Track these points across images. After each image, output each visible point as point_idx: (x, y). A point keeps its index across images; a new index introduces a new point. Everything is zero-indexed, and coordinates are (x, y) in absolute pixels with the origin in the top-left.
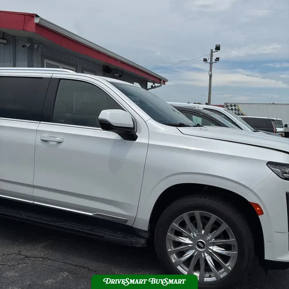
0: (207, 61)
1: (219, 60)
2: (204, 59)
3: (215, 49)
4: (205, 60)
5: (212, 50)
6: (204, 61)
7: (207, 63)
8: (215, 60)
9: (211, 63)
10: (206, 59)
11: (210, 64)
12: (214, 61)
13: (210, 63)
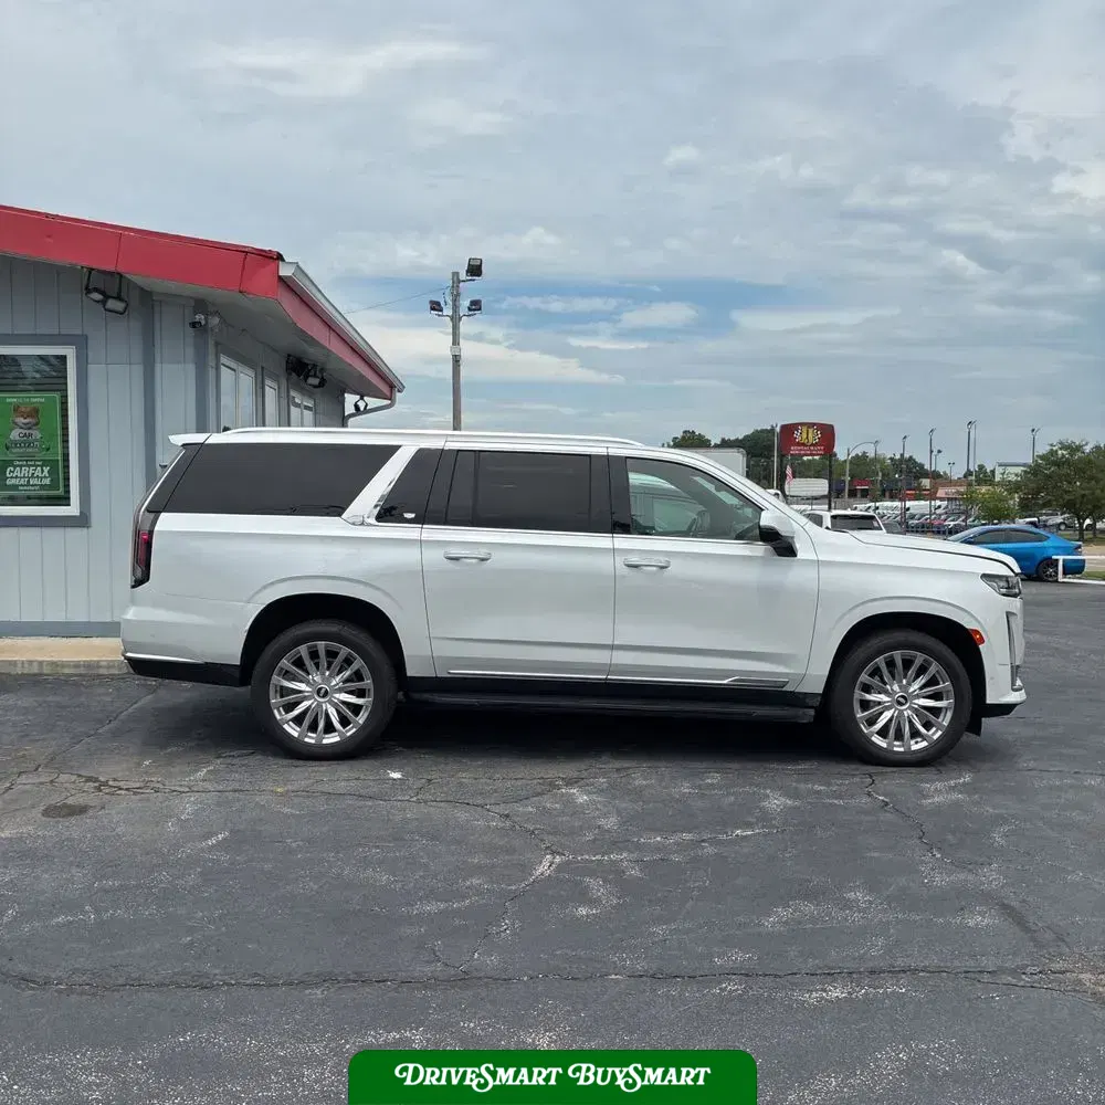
0: (441, 310)
1: (480, 309)
2: (432, 302)
3: (467, 272)
4: (436, 307)
5: (455, 274)
6: (433, 309)
7: (443, 316)
8: (470, 309)
9: (455, 319)
10: (438, 304)
11: (452, 320)
12: (466, 312)
13: (452, 318)
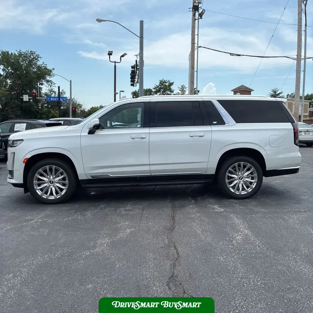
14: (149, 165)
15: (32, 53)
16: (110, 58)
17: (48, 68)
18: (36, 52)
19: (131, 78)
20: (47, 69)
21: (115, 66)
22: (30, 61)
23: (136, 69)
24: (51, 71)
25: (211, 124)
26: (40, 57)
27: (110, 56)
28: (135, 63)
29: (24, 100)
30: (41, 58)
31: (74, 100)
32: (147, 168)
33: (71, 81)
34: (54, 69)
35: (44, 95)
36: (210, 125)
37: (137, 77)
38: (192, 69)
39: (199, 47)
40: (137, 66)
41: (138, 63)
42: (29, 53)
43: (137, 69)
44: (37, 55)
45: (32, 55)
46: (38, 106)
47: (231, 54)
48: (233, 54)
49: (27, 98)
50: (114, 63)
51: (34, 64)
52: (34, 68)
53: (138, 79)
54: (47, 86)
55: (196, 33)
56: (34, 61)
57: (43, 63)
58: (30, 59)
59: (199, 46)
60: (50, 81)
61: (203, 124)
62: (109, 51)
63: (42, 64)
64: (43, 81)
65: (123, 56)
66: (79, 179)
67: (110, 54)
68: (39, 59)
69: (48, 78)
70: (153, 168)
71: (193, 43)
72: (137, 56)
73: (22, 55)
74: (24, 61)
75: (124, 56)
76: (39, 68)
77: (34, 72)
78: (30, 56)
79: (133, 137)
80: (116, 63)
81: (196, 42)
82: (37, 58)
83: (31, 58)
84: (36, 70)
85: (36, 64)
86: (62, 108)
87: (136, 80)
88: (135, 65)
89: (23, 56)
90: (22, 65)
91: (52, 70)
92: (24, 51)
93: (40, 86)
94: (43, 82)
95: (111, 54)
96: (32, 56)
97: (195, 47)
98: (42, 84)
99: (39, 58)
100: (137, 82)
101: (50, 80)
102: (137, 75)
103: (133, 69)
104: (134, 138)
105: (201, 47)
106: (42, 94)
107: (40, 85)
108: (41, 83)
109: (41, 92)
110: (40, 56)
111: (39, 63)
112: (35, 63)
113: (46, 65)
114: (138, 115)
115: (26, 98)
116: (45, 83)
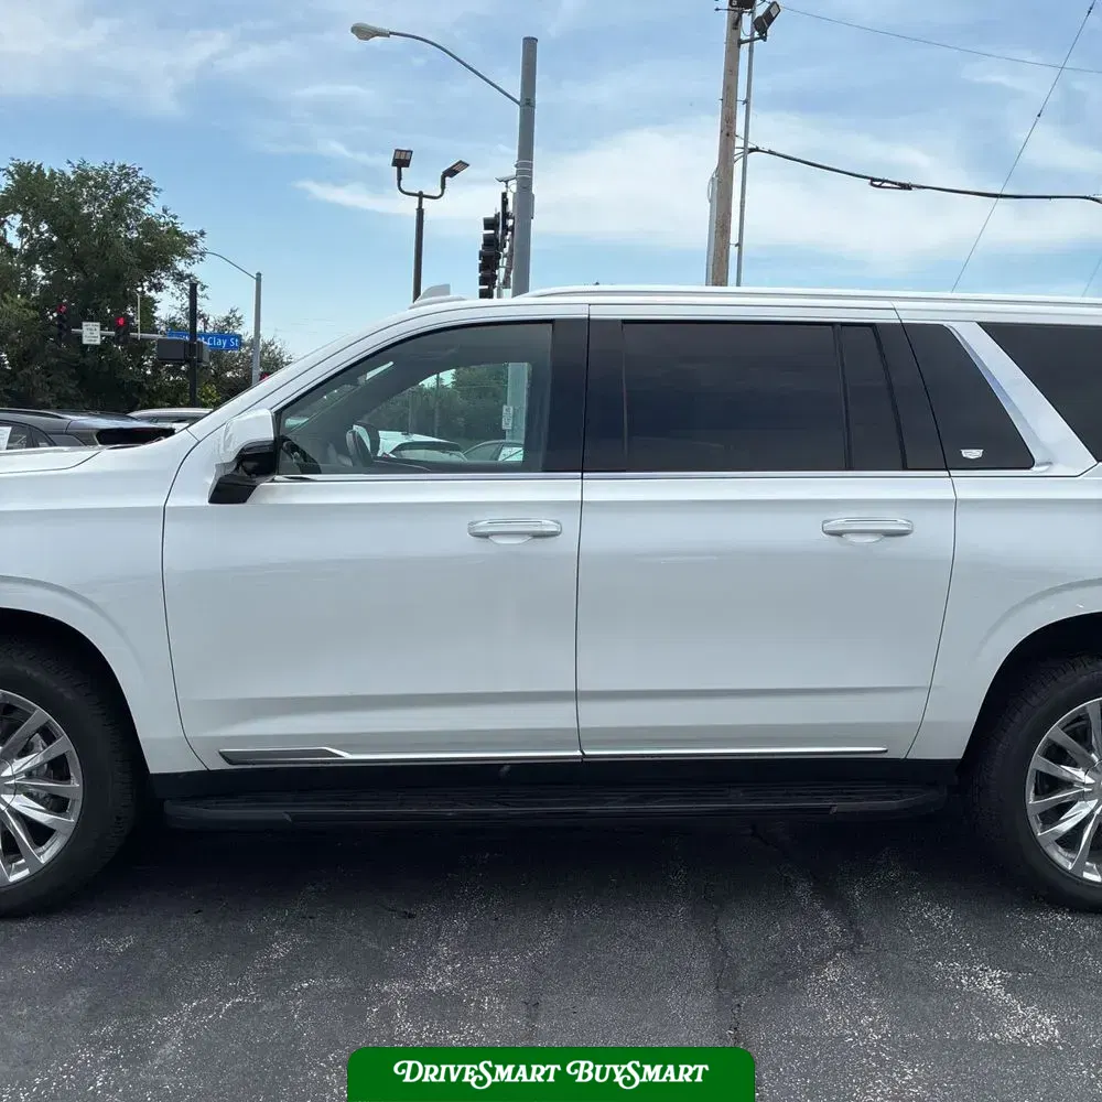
14: (576, 696)
15: (126, 173)
16: (400, 179)
17: (182, 229)
18: (140, 169)
19: (482, 268)
20: (177, 233)
21: (420, 212)
22: (119, 203)
23: (500, 232)
24: (192, 241)
25: (948, 462)
26: (155, 189)
27: (403, 169)
28: (500, 210)
29: (85, 341)
30: (156, 193)
31: (273, 347)
32: (558, 717)
33: (259, 274)
34: (202, 234)
35: (163, 328)
36: (947, 469)
37: (503, 262)
38: (722, 236)
39: (752, 150)
40: (506, 215)
41: (510, 207)
42: (116, 174)
43: (505, 228)
44: (142, 182)
45: (127, 182)
46: (140, 365)
47: (873, 180)
48: (884, 181)
49: (97, 333)
50: (417, 198)
51: (130, 215)
52: (129, 229)
53: (508, 272)
54: (178, 294)
55: (742, 94)
56: (133, 203)
57: (165, 211)
58: (118, 193)
59: (750, 146)
60: (189, 276)
61: (902, 459)
62: (396, 150)
63: (161, 213)
64: (163, 275)
65: (451, 172)
66: (151, 772)
67: (401, 161)
68: (151, 195)
69: (181, 265)
70: (598, 716)
71: (728, 134)
72: (506, 182)
73: (91, 178)
74: (96, 199)
75: (457, 172)
76: (149, 227)
77: (129, 242)
78: (118, 185)
79: (483, 526)
80: (424, 199)
81: (740, 128)
82: (142, 192)
83: (122, 192)
84: (136, 236)
85: (137, 212)
86: (229, 374)
87: (501, 273)
88: (497, 216)
89: (91, 183)
90: (90, 215)
91: (196, 237)
92: (95, 163)
93: (153, 294)
94: (162, 281)
95: (406, 163)
96: (125, 185)
97: (737, 151)
98: (158, 287)
99: (150, 192)
100: (506, 284)
101: (188, 272)
102: (505, 256)
103: (492, 232)
104: (485, 536)
105: (757, 150)
106: (157, 322)
107: (150, 290)
108: (156, 281)
109: (155, 315)
110: (153, 185)
111: (151, 210)
112: (134, 209)
113: (175, 217)
114: (505, 407)
115: (91, 333)
116: (168, 283)
